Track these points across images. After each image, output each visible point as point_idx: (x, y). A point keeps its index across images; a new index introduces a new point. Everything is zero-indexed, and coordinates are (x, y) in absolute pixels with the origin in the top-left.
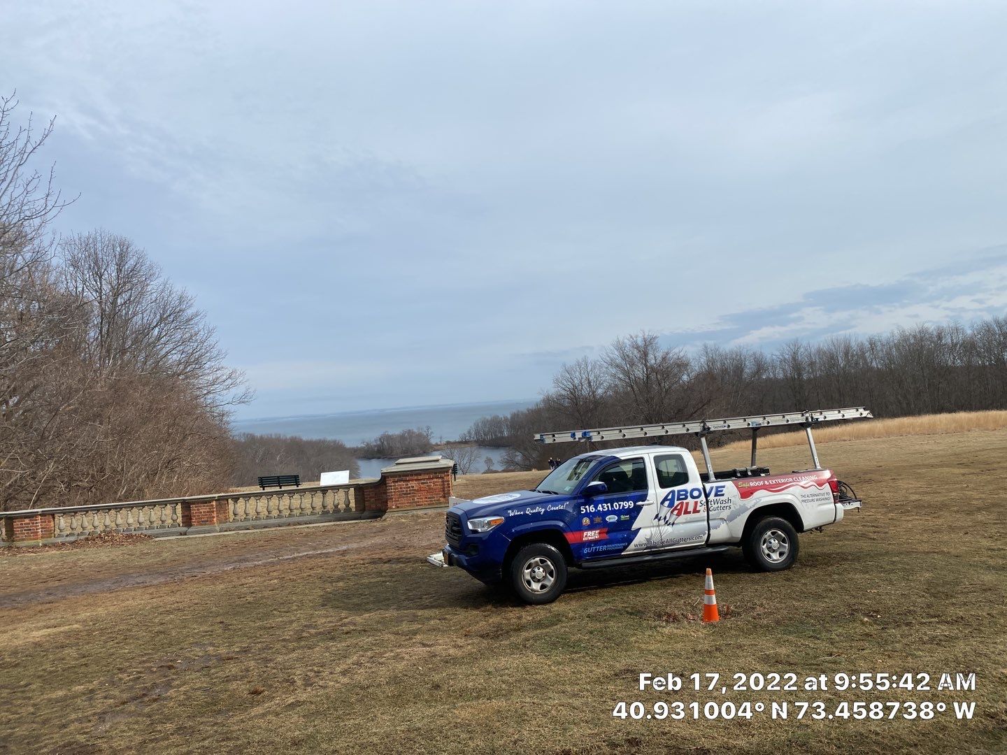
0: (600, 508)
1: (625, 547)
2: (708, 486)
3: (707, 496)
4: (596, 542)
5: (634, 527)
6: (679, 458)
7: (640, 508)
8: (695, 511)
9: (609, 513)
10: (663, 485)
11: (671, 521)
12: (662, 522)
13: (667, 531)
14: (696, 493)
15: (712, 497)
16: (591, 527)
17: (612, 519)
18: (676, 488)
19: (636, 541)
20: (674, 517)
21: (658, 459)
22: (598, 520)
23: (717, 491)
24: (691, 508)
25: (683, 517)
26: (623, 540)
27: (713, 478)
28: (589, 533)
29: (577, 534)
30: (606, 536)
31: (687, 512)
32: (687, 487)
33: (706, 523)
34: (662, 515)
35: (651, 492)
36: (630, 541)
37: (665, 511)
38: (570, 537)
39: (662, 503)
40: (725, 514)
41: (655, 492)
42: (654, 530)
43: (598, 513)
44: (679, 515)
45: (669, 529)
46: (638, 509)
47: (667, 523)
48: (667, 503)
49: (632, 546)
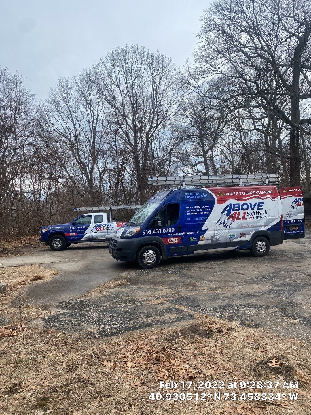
0: (76, 228)
1: (82, 238)
2: (108, 223)
3: (107, 226)
4: (74, 236)
5: (85, 233)
6: (102, 216)
7: (87, 228)
8: (103, 230)
9: (78, 229)
10: (95, 223)
11: (96, 232)
12: (93, 232)
13: (95, 235)
14: (104, 225)
15: (109, 226)
16: (72, 232)
17: (79, 231)
18: (99, 224)
19: (85, 237)
20: (97, 231)
21: (96, 216)
22: (75, 231)
23: (111, 225)
24: (102, 229)
25: (99, 231)
26: (81, 236)
27: (111, 222)
28: (72, 234)
29: (68, 234)
30: (76, 235)
31: (101, 230)
32: (102, 223)
33: (106, 233)
34: (93, 230)
35: (91, 224)
36: (83, 236)
37: (94, 229)
38: (66, 234)
39: (94, 227)
40: (112, 231)
41: (93, 224)
42: (90, 234)
43: (75, 229)
44: (98, 230)
45: (95, 234)
46: (86, 229)
47: (95, 232)
48: (95, 227)
49: (84, 238)
